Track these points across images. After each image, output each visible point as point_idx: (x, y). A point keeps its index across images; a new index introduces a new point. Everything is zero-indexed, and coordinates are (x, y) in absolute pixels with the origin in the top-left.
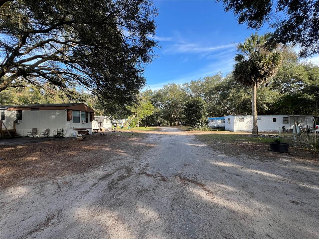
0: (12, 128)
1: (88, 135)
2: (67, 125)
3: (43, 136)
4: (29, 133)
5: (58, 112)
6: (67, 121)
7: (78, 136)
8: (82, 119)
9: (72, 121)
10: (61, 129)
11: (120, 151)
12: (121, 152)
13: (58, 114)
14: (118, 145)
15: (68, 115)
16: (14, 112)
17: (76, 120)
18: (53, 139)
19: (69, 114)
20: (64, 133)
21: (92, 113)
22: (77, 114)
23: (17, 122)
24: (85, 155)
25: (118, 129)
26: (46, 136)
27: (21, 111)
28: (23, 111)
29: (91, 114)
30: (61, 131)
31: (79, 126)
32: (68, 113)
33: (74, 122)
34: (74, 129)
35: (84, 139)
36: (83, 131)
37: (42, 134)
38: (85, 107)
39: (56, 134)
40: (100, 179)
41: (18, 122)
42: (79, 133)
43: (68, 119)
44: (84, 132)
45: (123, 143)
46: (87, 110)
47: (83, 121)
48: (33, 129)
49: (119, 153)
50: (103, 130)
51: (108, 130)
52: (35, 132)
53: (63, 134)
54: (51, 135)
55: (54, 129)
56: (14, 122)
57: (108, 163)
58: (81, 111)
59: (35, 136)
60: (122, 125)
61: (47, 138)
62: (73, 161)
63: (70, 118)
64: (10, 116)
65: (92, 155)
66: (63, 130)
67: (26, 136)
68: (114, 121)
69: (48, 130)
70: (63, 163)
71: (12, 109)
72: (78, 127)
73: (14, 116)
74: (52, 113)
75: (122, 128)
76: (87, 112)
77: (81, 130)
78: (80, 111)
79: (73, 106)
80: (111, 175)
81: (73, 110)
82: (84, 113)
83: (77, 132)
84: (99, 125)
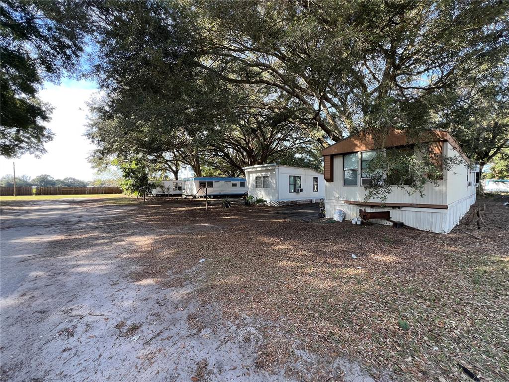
9: (339, 181)
22: (352, 162)
31: (357, 195)
33: (345, 184)
34: (346, 202)
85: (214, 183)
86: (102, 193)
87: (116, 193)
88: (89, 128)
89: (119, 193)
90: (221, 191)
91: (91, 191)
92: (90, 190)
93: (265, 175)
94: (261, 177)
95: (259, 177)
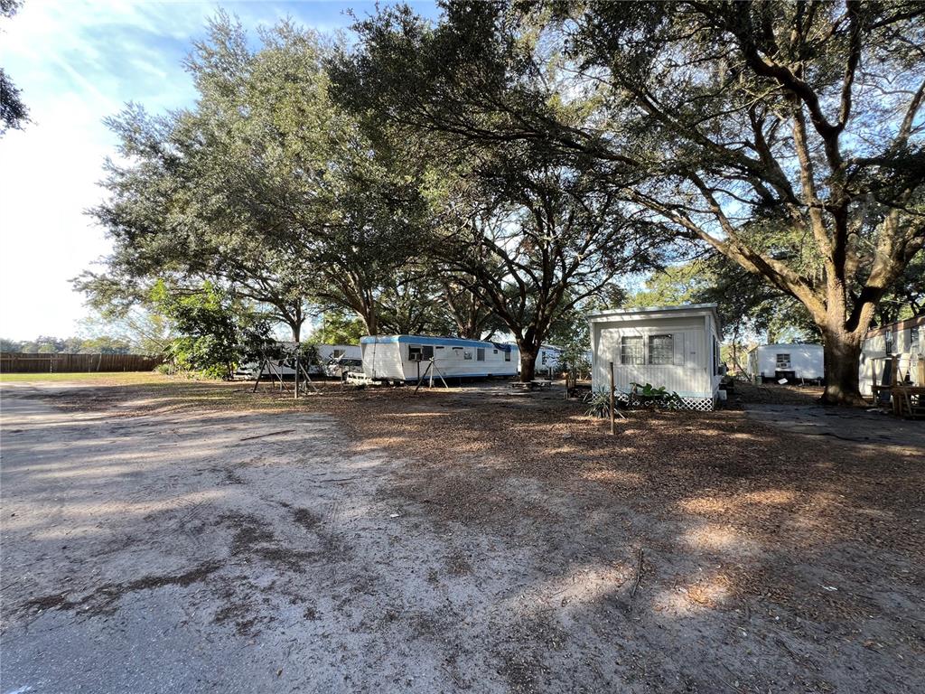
85: (435, 351)
86: (94, 370)
87: (130, 370)
88: (111, 194)
89: (140, 370)
90: (446, 369)
91: (65, 364)
92: (61, 362)
93: (659, 333)
94: (641, 337)
95: (635, 337)
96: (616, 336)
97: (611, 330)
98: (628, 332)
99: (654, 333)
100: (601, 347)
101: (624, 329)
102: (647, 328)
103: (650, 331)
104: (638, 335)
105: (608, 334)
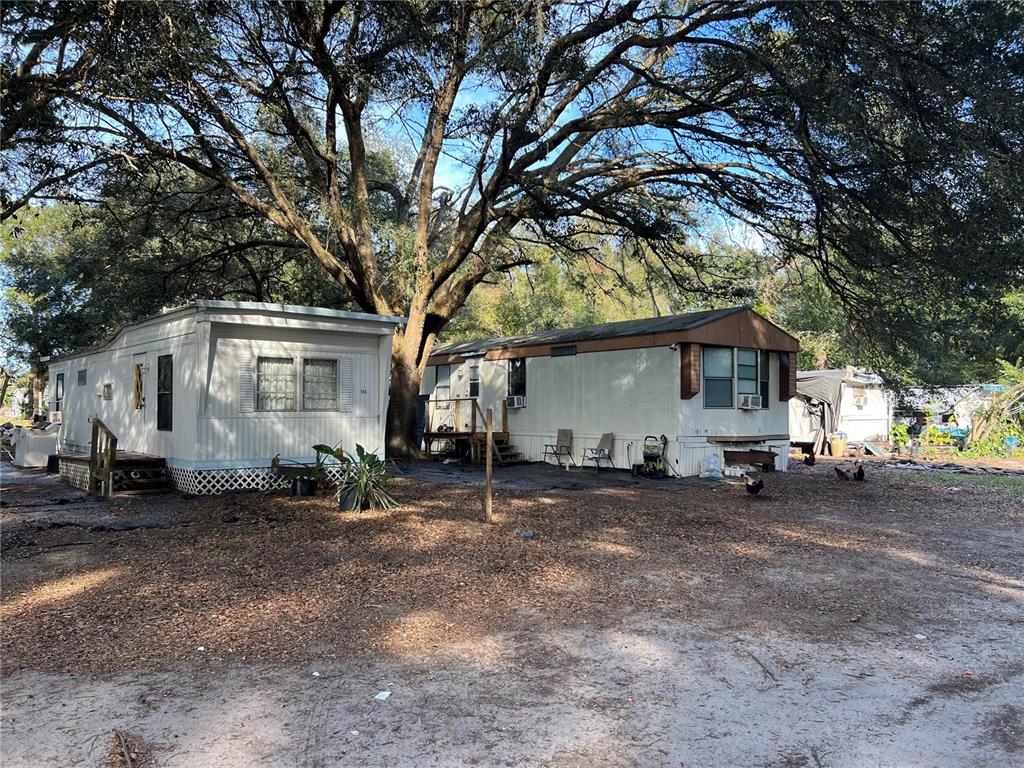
0: (498, 428)
1: (774, 475)
2: (681, 417)
3: (592, 464)
4: (550, 450)
5: (643, 360)
6: (682, 398)
7: (727, 473)
8: (743, 389)
9: (699, 399)
10: (658, 436)
11: (998, 577)
12: (1004, 585)
13: (643, 366)
14: (970, 544)
15: (686, 371)
16: (503, 367)
17: (719, 395)
18: (627, 478)
19: (690, 363)
20: (672, 454)
21: (787, 353)
22: (721, 364)
23: (511, 403)
24: (813, 567)
25: (931, 448)
26: (604, 464)
27: (523, 361)
28: (529, 361)
29: (785, 358)
30: (659, 443)
31: (732, 424)
32: (687, 360)
33: (707, 405)
34: (711, 440)
35: (754, 490)
36: (747, 449)
37: (589, 454)
38: (756, 323)
39: (641, 460)
40: (934, 688)
41: (516, 406)
42: (731, 459)
43: (687, 393)
44: (752, 457)
45: (1005, 534)
46: (763, 342)
47: (746, 401)
48: (560, 431)
49: (994, 587)
50: (840, 452)
51: (868, 452)
52: (567, 444)
53: (665, 460)
54: (622, 462)
55: (630, 437)
56: (504, 402)
57: (949, 626)
58: (739, 349)
59: (567, 462)
60: (964, 423)
61: (606, 476)
62: (769, 584)
63: (694, 385)
64: (491, 381)
65: (843, 571)
66: (665, 441)
67: (540, 458)
68: (919, 399)
69: (609, 440)
70: (733, 587)
71: (497, 353)
72: (723, 429)
73: (502, 383)
74: (624, 365)
75: (961, 443)
76: (762, 351)
77: (738, 443)
78: (732, 348)
79: (704, 327)
80: (989, 687)
81: (705, 347)
82: (748, 358)
83: (719, 451)
84: (816, 420)
93: (317, 355)
94: (290, 360)
95: (279, 360)
96: (245, 355)
97: (236, 341)
98: (268, 348)
99: (309, 355)
100: (215, 374)
101: (260, 342)
102: (299, 344)
103: (306, 350)
104: (284, 355)
105: (230, 350)
